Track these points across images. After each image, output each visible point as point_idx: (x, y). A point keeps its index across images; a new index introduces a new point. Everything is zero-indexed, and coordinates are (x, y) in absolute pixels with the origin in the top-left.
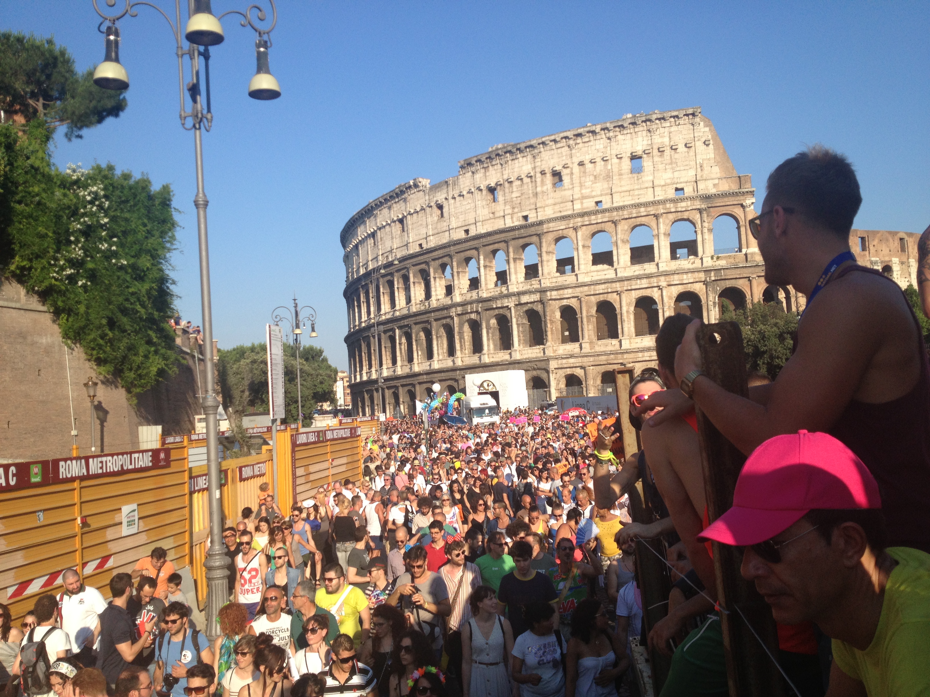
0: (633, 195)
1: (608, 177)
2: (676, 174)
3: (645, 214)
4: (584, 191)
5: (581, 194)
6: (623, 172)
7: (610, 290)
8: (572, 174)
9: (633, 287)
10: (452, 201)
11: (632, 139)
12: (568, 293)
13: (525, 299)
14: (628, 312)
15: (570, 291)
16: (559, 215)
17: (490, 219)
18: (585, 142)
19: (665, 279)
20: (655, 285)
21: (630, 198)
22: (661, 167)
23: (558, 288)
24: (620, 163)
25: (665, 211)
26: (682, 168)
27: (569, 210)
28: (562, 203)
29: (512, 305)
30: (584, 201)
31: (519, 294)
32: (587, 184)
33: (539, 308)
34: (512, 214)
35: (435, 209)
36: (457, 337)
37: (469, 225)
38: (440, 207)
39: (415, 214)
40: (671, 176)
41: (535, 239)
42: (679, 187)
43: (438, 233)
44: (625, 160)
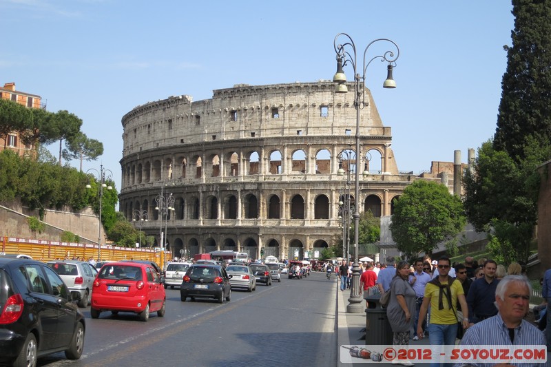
0: (321, 130)
1: (307, 117)
2: (347, 121)
3: (326, 143)
4: (291, 123)
5: (289, 125)
6: (315, 114)
7: (301, 188)
8: (284, 111)
9: (315, 188)
10: (205, 115)
11: (322, 95)
12: (275, 187)
13: (247, 187)
14: (311, 203)
15: (276, 185)
16: (274, 136)
17: (231, 131)
18: (294, 93)
19: (335, 186)
20: (328, 188)
21: (319, 132)
22: (338, 115)
23: (270, 183)
24: (314, 109)
25: (338, 143)
26: (350, 117)
27: (281, 133)
28: (277, 128)
29: (239, 190)
30: (291, 130)
31: (244, 184)
32: (293, 119)
33: (256, 194)
34: (245, 131)
35: (194, 118)
36: (201, 206)
37: (216, 133)
38: (198, 117)
39: (180, 118)
40: (344, 121)
41: (257, 149)
42: (348, 128)
43: (195, 135)
44: (317, 108)
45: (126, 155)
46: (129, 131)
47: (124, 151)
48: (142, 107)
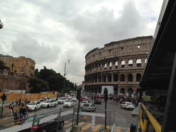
0: (138, 53)
1: (132, 49)
3: (140, 56)
6: (136, 48)
7: (131, 72)
9: (136, 71)
11: (138, 42)
13: (115, 72)
14: (135, 76)
16: (122, 56)
17: (109, 56)
18: (128, 42)
20: (141, 71)
22: (143, 47)
23: (121, 70)
25: (144, 56)
26: (148, 48)
28: (123, 53)
29: (112, 73)
30: (127, 53)
31: (113, 71)
32: (128, 50)
33: (117, 74)
34: (113, 55)
35: (99, 54)
37: (105, 57)
38: (101, 53)
39: (96, 54)
41: (117, 60)
42: (147, 51)
43: (100, 58)
44: (136, 46)
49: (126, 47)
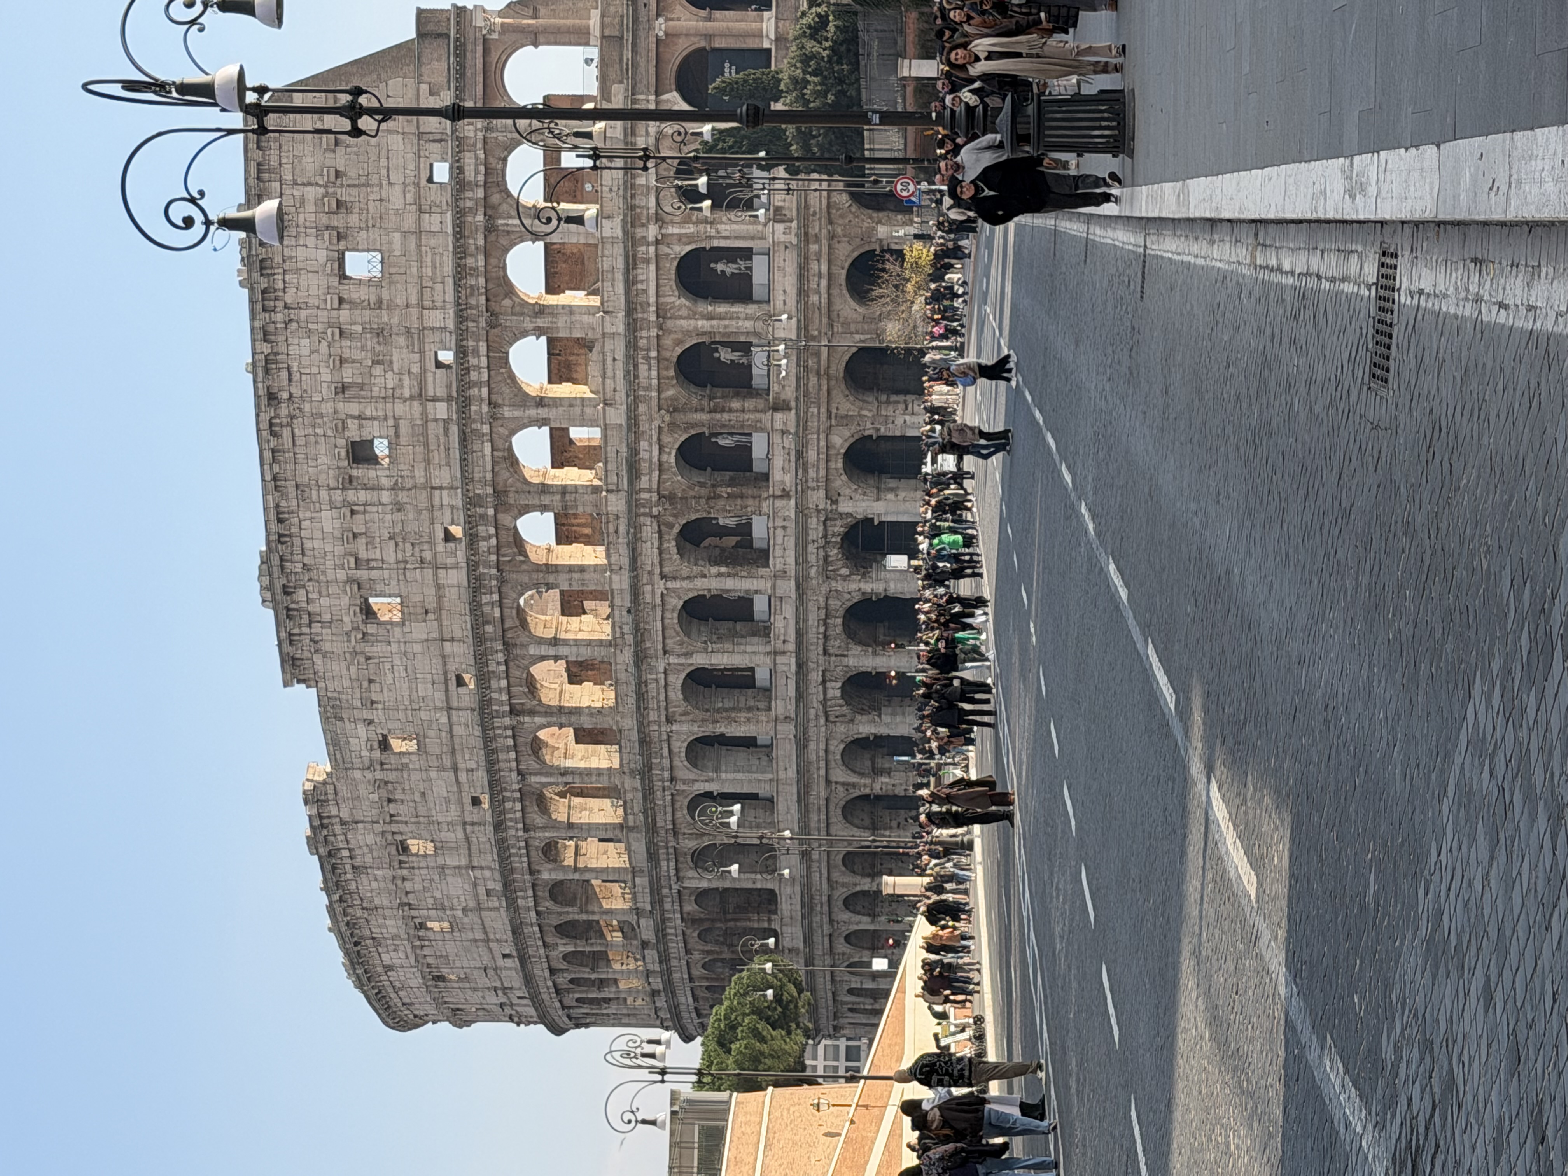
0: (433, 279)
1: (381, 333)
2: (396, 176)
3: (481, 258)
4: (407, 394)
5: (412, 398)
6: (373, 299)
7: (654, 354)
8: (359, 417)
9: (652, 300)
10: (378, 715)
11: (298, 270)
12: (648, 451)
13: (650, 554)
14: (710, 317)
15: (644, 445)
16: (456, 454)
17: (439, 620)
18: (290, 380)
19: (643, 225)
20: (652, 249)
21: (439, 287)
22: (373, 211)
23: (634, 472)
24: (350, 302)
25: (481, 212)
26: (383, 162)
27: (446, 431)
28: (426, 445)
29: (660, 586)
30: (431, 393)
31: (636, 566)
32: (390, 385)
33: (675, 523)
35: (391, 757)
37: (445, 673)
38: (387, 743)
39: (392, 808)
40: (398, 189)
41: (505, 519)
42: (424, 176)
43: (453, 753)
44: (346, 291)
45: (531, 1011)
46: (439, 1002)
47: (519, 1020)
48: (347, 954)
49: (353, 408)
